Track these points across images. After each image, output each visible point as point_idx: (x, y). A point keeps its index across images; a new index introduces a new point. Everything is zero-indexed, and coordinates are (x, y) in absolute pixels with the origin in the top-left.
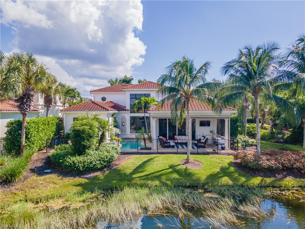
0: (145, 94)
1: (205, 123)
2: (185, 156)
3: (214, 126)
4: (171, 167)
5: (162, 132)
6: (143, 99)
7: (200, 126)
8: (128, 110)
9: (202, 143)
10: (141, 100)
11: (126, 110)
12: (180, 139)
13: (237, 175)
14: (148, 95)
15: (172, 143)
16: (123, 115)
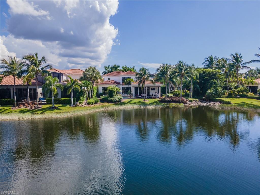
0: (128, 77)
1: (153, 89)
2: (144, 99)
3: (156, 90)
4: (139, 101)
5: (136, 93)
6: (128, 79)
7: (151, 90)
8: (121, 84)
9: (151, 96)
10: (127, 80)
11: (120, 84)
12: (143, 95)
13: (158, 103)
14: (130, 78)
15: (140, 96)
16: (120, 86)
